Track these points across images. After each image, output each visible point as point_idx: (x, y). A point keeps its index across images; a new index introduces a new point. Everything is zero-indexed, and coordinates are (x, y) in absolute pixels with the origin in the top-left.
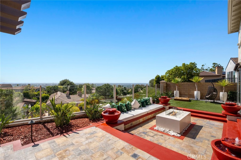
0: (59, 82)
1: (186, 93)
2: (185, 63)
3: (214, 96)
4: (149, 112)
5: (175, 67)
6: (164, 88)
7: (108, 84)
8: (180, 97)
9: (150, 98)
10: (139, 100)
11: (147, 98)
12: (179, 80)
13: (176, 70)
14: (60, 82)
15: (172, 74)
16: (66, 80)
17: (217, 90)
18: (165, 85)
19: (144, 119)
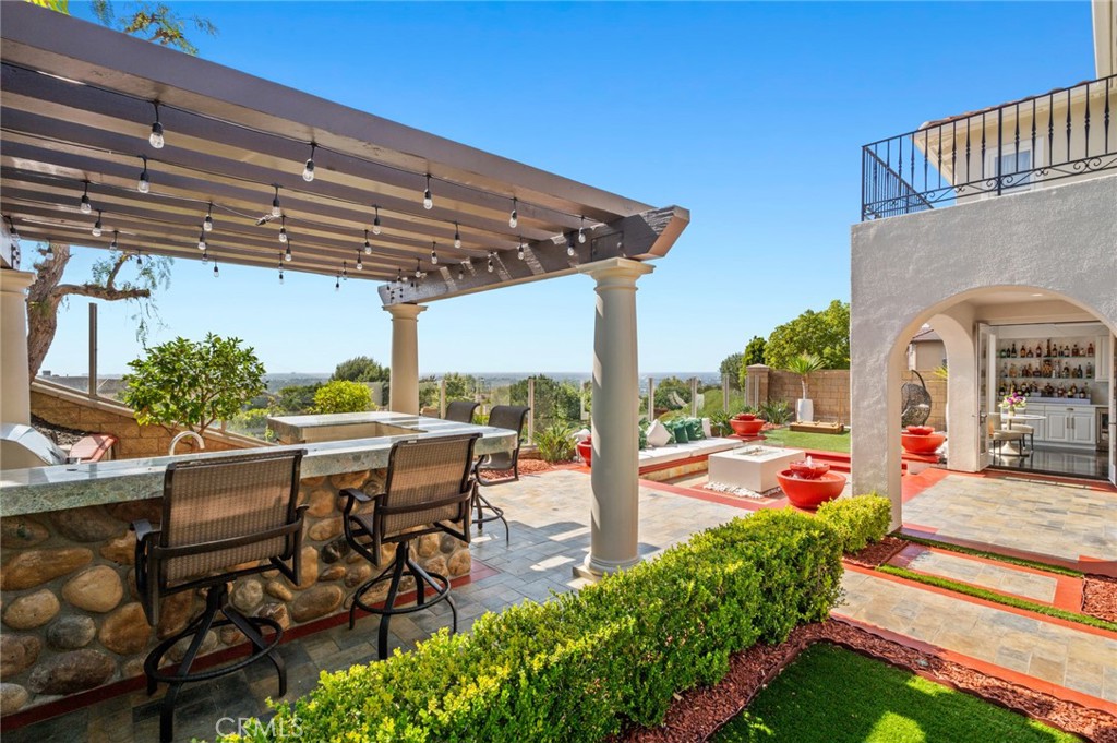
0: (333, 371)
1: (837, 409)
2: (839, 302)
3: (918, 416)
4: (694, 455)
5: (803, 313)
6: (760, 391)
7: (542, 377)
8: (815, 419)
9: (704, 419)
10: (668, 423)
11: (692, 419)
12: (811, 360)
13: (808, 326)
14: (338, 368)
15: (791, 339)
16: (363, 360)
17: (929, 396)
18: (765, 381)
19: (680, 471)
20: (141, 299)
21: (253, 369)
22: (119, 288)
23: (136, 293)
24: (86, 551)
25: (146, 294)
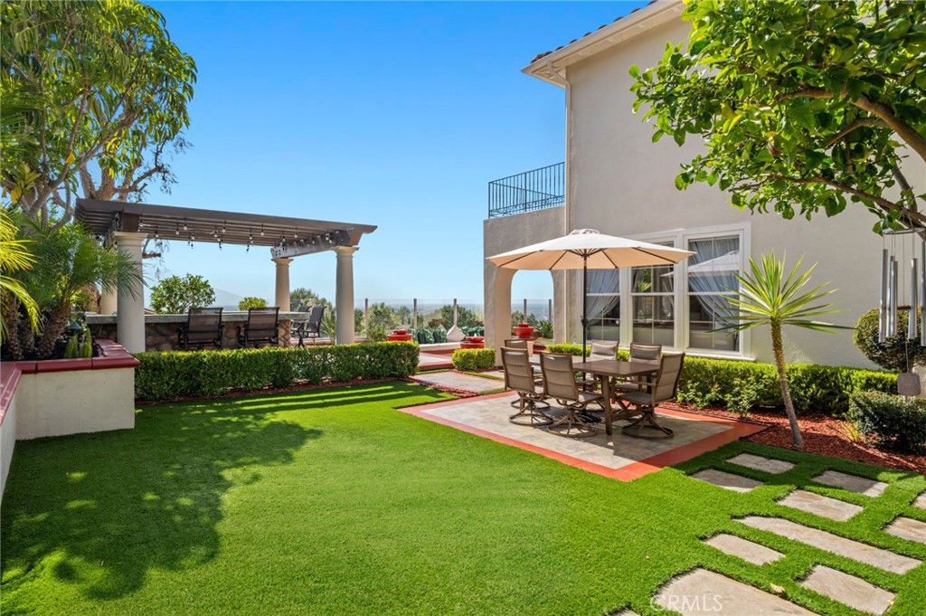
20: (157, 258)
21: (208, 291)
22: (148, 253)
23: (155, 255)
24: (164, 339)
25: (159, 255)
